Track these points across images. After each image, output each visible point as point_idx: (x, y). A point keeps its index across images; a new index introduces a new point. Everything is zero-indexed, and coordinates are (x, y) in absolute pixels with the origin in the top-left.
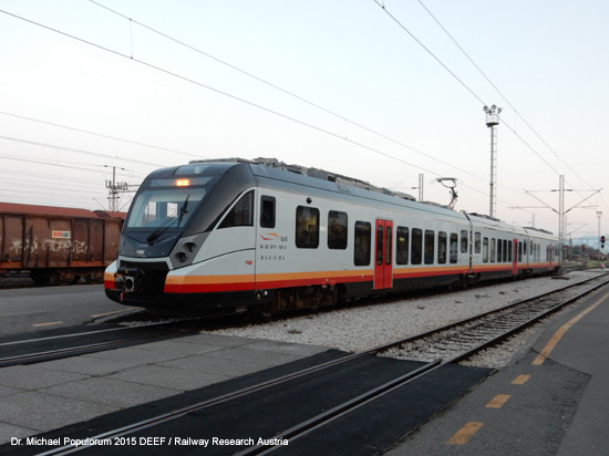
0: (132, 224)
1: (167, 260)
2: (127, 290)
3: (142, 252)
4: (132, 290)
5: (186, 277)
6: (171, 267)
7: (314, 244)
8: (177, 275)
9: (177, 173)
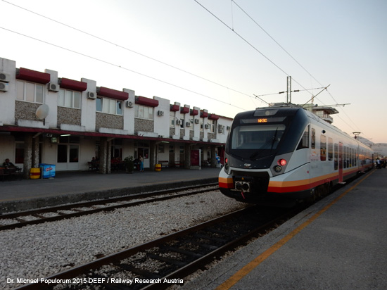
0: (234, 146)
1: (268, 170)
2: (244, 191)
3: (249, 165)
4: (248, 191)
5: (284, 183)
6: (271, 175)
7: (325, 160)
8: (276, 181)
9: (255, 115)
